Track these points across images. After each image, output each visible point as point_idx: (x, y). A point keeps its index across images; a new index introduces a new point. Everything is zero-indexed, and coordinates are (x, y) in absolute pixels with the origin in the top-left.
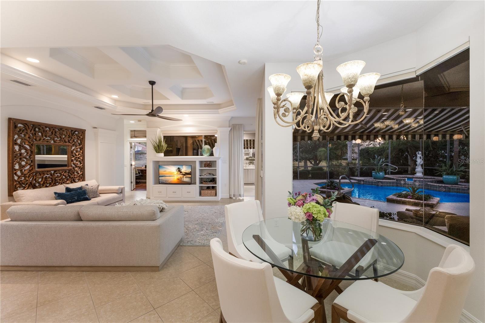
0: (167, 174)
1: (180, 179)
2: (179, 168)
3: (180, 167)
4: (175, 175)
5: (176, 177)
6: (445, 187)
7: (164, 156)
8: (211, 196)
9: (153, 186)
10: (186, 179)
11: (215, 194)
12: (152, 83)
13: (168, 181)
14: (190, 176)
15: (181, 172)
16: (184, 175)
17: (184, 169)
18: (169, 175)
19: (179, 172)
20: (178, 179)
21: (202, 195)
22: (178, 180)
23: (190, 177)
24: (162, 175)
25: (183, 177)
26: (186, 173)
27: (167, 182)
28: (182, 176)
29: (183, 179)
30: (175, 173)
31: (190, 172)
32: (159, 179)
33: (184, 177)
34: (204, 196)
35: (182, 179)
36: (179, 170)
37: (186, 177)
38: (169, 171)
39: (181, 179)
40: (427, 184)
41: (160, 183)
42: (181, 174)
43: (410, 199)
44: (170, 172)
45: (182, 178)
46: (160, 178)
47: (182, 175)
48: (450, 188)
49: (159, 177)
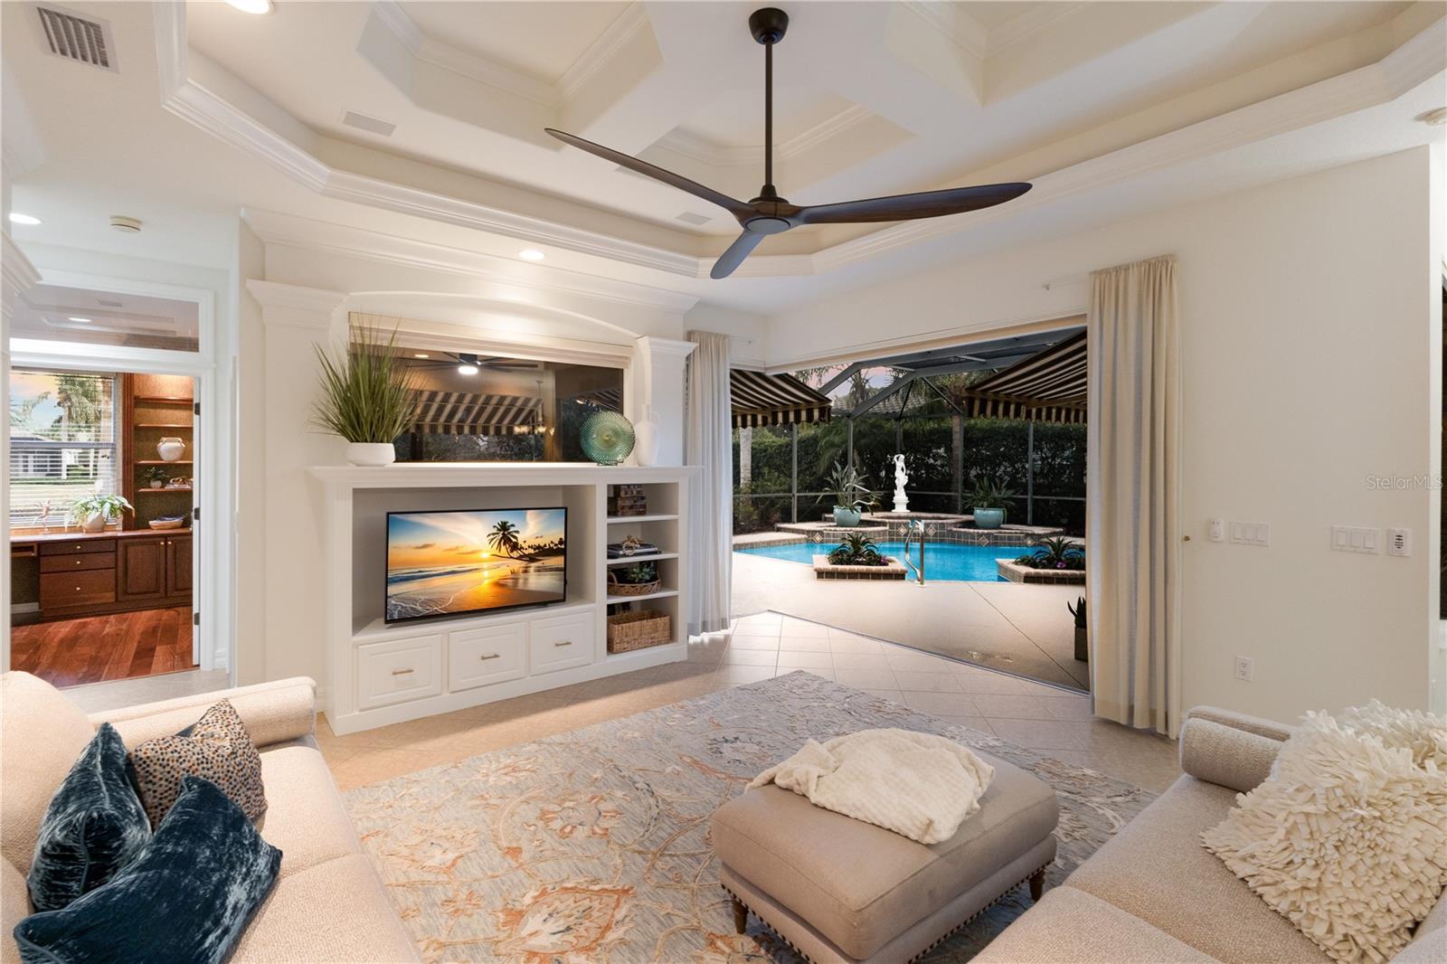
0: (434, 562)
1: (510, 582)
2: (504, 527)
3: (508, 517)
4: (485, 565)
5: (486, 574)
6: (988, 535)
7: (397, 461)
8: (653, 644)
9: (356, 646)
10: (540, 581)
11: (667, 633)
12: (768, 26)
13: (443, 600)
14: (558, 561)
15: (516, 544)
16: (532, 559)
17: (534, 529)
18: (449, 569)
19: (503, 548)
20: (499, 584)
21: (616, 647)
22: (496, 589)
23: (557, 569)
24: (405, 572)
25: (526, 572)
26: (539, 547)
27: (438, 609)
28: (518, 565)
29: (526, 579)
30: (485, 555)
31: (561, 542)
32: (387, 597)
33: (532, 570)
34: (625, 650)
35: (521, 581)
36: (505, 536)
37: (539, 570)
38: (452, 543)
39: (516, 580)
40: (951, 530)
41: (393, 621)
42: (515, 554)
43: (1063, 569)
44: (457, 548)
45: (522, 575)
46: (392, 590)
47: (519, 558)
48: (996, 538)
49: (387, 582)
